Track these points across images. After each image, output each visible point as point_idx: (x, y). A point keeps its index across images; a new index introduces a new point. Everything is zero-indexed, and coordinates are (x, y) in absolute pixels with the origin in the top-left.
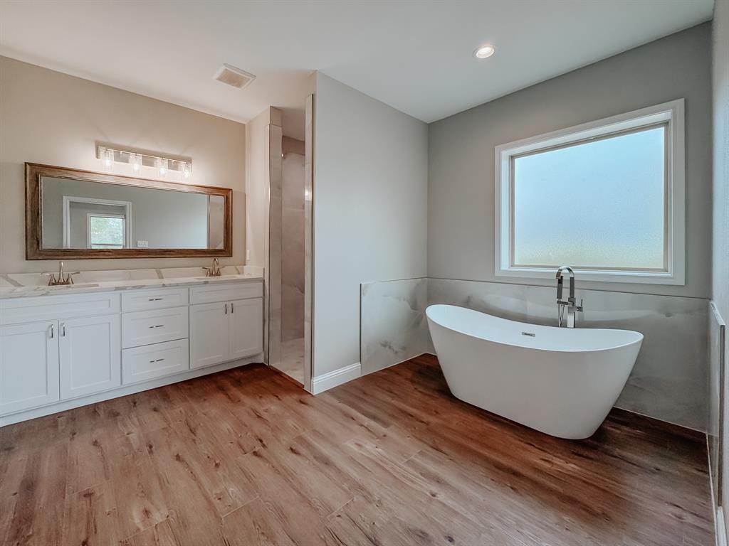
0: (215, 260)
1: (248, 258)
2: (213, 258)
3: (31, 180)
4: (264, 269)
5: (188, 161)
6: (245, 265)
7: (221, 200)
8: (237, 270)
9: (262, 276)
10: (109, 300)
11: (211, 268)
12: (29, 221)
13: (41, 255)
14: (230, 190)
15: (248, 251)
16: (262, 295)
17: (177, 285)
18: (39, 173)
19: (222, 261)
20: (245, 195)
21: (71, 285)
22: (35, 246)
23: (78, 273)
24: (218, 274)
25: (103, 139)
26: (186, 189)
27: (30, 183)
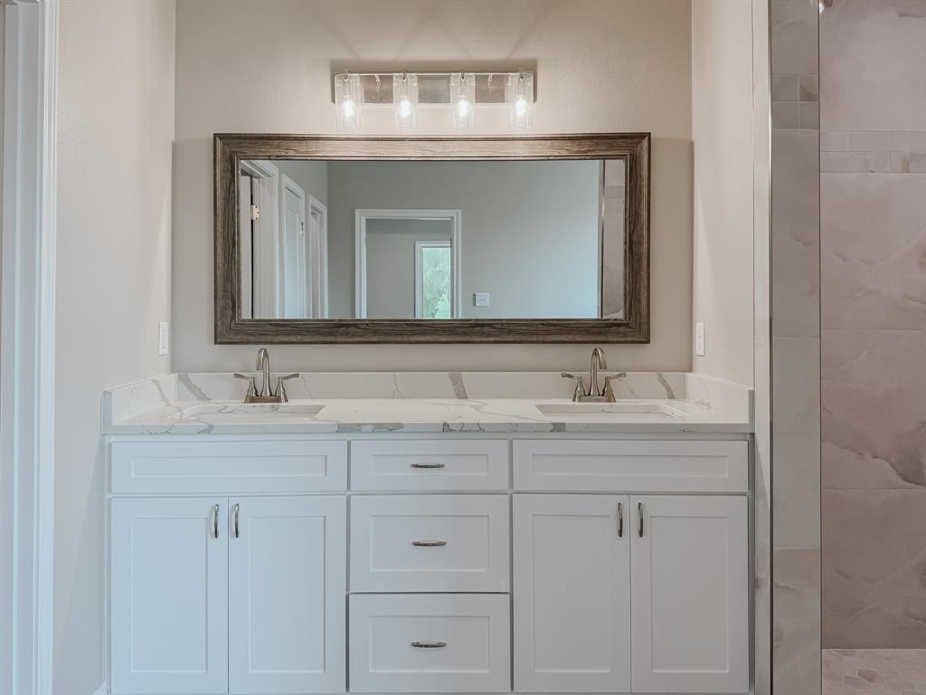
0: (595, 353)
1: (699, 348)
2: (591, 348)
3: (223, 171)
4: (752, 394)
5: (529, 69)
6: (690, 370)
7: (617, 169)
8: (664, 383)
9: (746, 421)
10: (326, 457)
11: (586, 375)
12: (220, 260)
13: (238, 333)
14: (641, 136)
15: (699, 327)
16: (744, 488)
17: (480, 429)
18: (234, 152)
19: (616, 355)
20: (691, 145)
21: (283, 404)
22: (229, 313)
23: (297, 376)
24: (606, 394)
25: (343, 55)
26: (520, 150)
27: (222, 178)
